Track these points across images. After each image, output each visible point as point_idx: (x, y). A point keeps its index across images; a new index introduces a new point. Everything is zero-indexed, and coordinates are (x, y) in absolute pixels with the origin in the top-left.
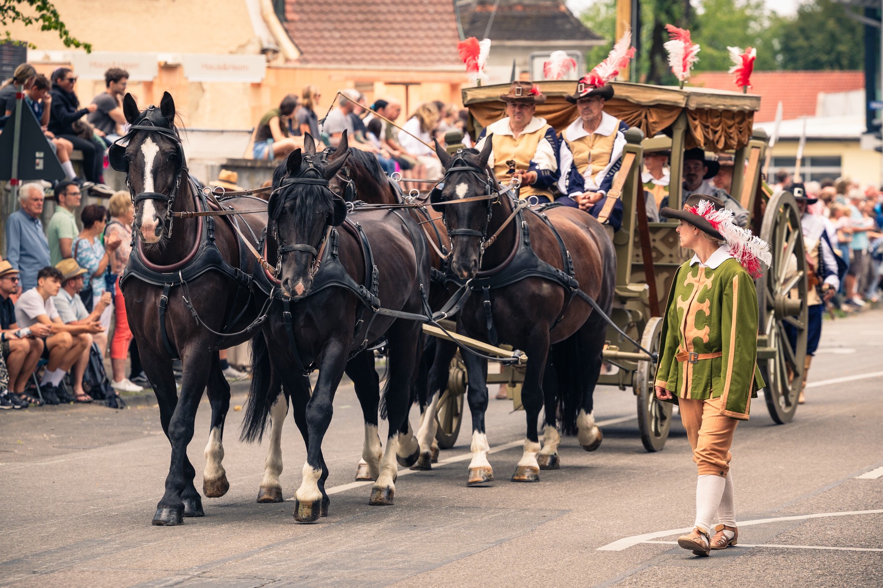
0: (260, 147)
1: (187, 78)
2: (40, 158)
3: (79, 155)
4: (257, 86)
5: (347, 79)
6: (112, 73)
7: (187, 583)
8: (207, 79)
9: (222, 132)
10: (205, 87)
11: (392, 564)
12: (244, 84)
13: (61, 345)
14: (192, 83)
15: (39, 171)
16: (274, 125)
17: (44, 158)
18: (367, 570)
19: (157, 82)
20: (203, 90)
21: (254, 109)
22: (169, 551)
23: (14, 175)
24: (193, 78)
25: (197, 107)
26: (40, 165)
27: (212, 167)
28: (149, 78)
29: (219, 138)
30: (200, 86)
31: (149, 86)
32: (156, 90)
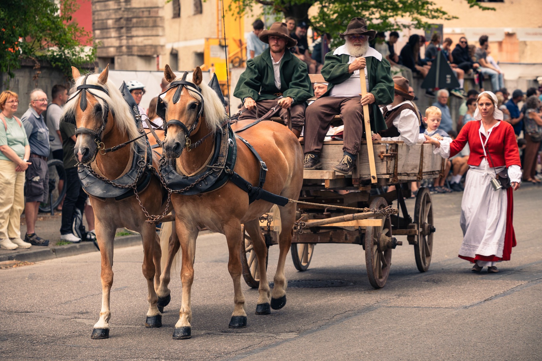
1: (518, 40)
2: (449, 78)
6: (483, 38)
8: (528, 39)
9: (534, 64)
10: (528, 43)
13: (458, 163)
14: (521, 42)
15: (449, 84)
17: (451, 78)
19: (504, 41)
20: (526, 45)
23: (437, 86)
24: (521, 40)
25: (523, 52)
26: (449, 81)
27: (530, 81)
28: (500, 39)
29: (532, 68)
30: (525, 43)
31: (500, 43)
32: (504, 46)
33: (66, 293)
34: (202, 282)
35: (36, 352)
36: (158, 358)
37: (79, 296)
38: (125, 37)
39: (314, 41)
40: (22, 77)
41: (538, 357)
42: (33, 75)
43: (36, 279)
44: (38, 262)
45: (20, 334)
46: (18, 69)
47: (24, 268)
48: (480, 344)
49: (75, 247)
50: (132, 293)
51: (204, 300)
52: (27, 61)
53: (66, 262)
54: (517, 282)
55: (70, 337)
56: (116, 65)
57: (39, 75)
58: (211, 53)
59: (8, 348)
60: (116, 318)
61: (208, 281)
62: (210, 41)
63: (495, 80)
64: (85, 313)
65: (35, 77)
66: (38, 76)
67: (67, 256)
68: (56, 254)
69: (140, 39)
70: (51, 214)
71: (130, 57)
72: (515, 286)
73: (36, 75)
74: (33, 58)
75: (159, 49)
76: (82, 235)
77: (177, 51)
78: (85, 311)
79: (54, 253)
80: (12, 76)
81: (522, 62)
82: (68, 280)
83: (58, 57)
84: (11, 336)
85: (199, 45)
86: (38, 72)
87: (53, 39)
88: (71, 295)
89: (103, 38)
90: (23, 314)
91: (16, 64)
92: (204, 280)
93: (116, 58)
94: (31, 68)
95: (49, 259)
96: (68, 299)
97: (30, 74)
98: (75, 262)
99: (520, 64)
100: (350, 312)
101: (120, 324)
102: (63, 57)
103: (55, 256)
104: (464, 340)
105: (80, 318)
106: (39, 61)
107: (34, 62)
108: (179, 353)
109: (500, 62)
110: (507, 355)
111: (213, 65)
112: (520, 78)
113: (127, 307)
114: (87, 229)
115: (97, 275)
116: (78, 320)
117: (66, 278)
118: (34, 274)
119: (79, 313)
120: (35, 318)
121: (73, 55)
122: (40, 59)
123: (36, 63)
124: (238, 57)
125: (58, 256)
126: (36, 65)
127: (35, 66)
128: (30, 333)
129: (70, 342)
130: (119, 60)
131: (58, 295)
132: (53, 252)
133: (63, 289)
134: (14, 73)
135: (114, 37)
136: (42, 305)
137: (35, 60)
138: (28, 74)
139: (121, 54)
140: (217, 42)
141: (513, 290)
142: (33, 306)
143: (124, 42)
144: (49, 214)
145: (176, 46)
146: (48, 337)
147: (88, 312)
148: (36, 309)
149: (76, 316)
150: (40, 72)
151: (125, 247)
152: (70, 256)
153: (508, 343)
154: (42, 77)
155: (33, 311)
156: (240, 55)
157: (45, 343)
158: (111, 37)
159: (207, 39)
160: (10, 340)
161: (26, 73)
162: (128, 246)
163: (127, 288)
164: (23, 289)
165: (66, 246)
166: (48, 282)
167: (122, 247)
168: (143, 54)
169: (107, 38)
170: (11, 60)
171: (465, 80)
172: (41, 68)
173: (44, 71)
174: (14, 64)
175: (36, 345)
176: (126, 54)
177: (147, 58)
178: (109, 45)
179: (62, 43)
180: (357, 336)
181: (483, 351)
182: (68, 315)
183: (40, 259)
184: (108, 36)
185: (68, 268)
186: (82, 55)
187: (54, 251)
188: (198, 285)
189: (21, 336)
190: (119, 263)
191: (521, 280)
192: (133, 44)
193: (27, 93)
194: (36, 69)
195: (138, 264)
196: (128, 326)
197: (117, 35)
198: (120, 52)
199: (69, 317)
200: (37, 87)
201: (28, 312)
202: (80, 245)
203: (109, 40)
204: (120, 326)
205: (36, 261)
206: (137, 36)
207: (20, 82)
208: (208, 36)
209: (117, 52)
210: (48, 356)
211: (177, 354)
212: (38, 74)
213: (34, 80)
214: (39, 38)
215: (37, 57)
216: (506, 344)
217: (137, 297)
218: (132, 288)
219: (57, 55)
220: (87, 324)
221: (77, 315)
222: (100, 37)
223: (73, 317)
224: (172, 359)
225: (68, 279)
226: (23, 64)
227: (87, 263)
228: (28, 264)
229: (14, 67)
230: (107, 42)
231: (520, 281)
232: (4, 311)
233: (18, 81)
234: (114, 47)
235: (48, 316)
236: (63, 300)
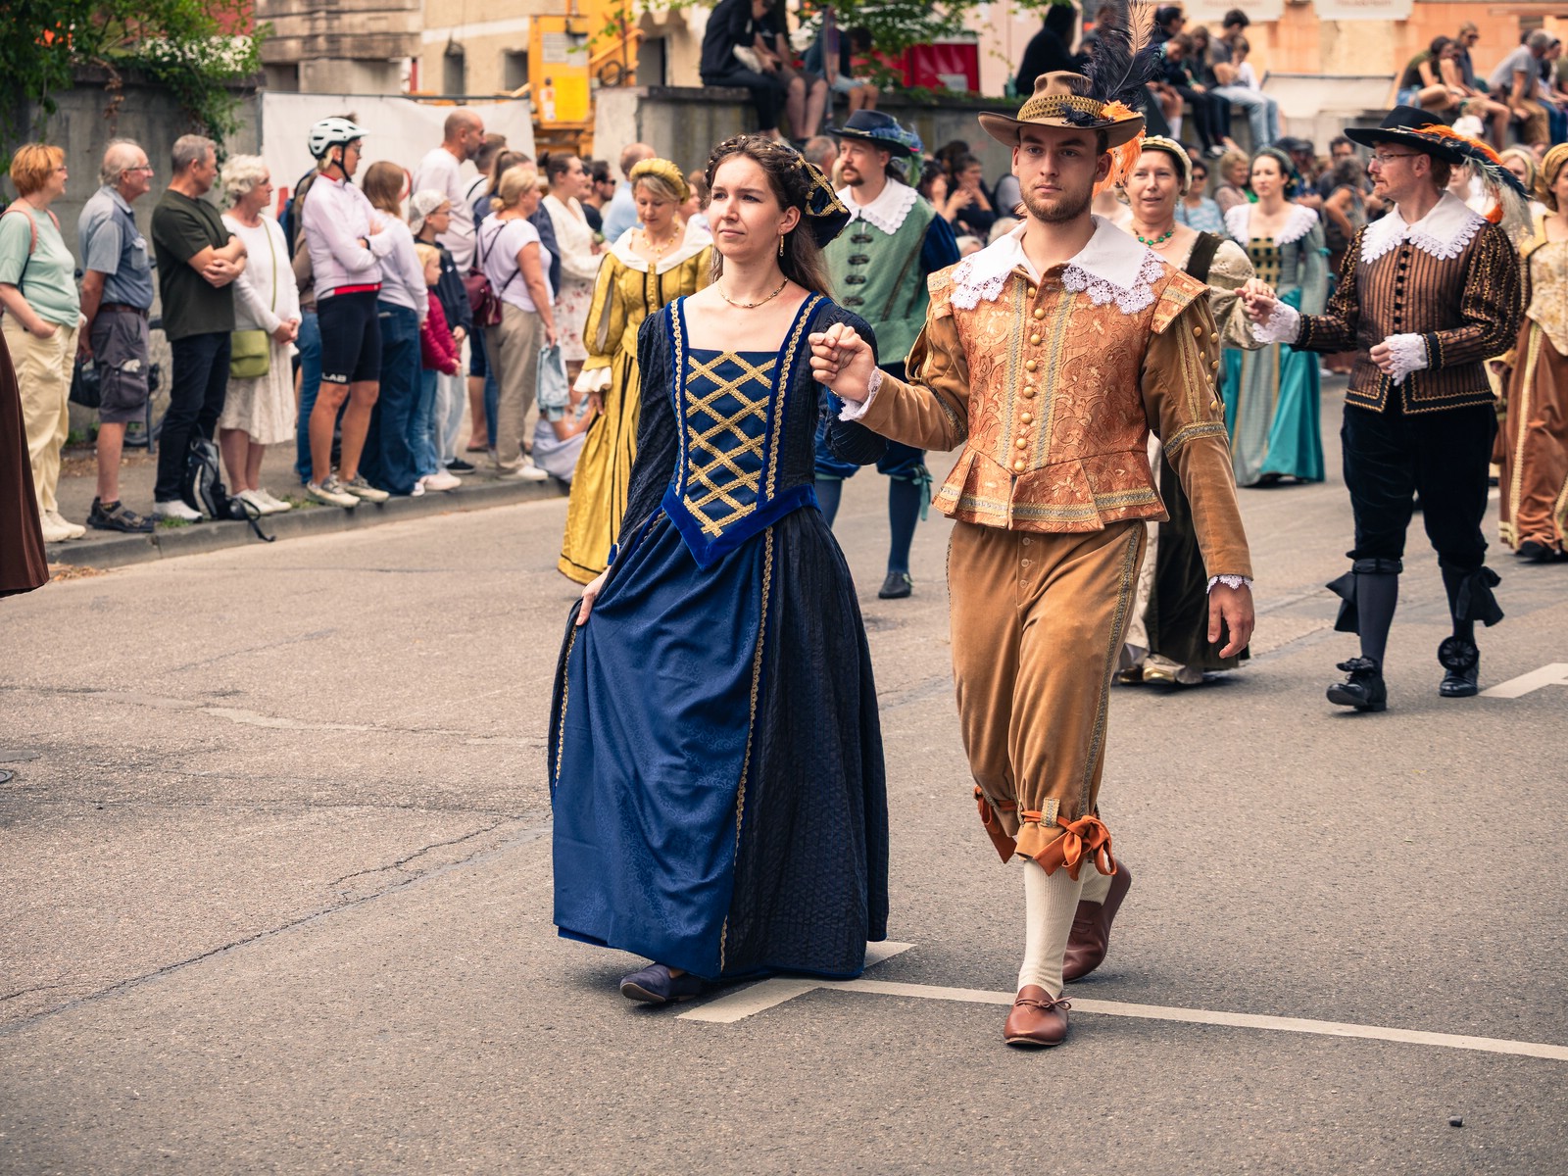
0: (1404, 95)
1: (1317, 17)
3: (1188, 109)
4: (1402, 24)
5: (1511, 13)
7: (1301, 604)
8: (1344, 16)
9: (1358, 78)
10: (1341, 26)
11: (1548, 584)
12: (1387, 21)
14: (1326, 22)
16: (1425, 69)
18: (1517, 590)
19: (1282, 21)
20: (1338, 30)
21: (1400, 51)
22: (1282, 567)
24: (1326, 16)
25: (1330, 49)
27: (1345, 121)
28: (1272, 17)
29: (1353, 87)
30: (1335, 26)
31: (1273, 26)
32: (1282, 32)
33: (184, 644)
34: (522, 619)
35: (111, 788)
36: (409, 806)
37: (216, 651)
38: (322, 14)
39: (802, 19)
40: (78, 109)
41: (1363, 810)
42: (104, 106)
43: (110, 610)
44: (115, 569)
45: (71, 745)
46: (66, 90)
47: (80, 581)
48: (1216, 775)
49: (207, 532)
50: (347, 646)
51: (526, 663)
52: (90, 71)
53: (185, 568)
54: (1311, 622)
55: (194, 752)
56: (303, 84)
57: (119, 106)
58: (545, 52)
59: (39, 779)
60: (306, 707)
61: (535, 616)
62: (543, 21)
63: (1259, 118)
64: (230, 694)
65: (110, 111)
66: (116, 109)
67: (187, 554)
68: (160, 549)
69: (359, 18)
70: (149, 451)
71: (336, 63)
72: (1305, 633)
73: (113, 106)
74: (105, 64)
75: (405, 43)
76: (218, 507)
77: (460, 46)
78: (230, 689)
79: (155, 547)
80: (50, 108)
81: (1328, 72)
82: (191, 613)
83: (166, 59)
84: (48, 749)
85: (514, 31)
86: (117, 98)
87: (154, 15)
88: (196, 650)
89: (274, 16)
90: (79, 694)
91: (62, 77)
92: (525, 613)
93: (302, 65)
94: (100, 86)
95: (142, 561)
96: (188, 660)
97: (98, 104)
98: (207, 569)
99: (1322, 78)
100: (890, 695)
101: (317, 721)
102: (180, 59)
103: (158, 554)
104: (1177, 765)
105: (218, 706)
106: (120, 70)
107: (105, 71)
108: (463, 793)
109: (1272, 73)
110: (1285, 803)
111: (548, 83)
112: (1322, 112)
113: (336, 679)
114: (229, 492)
115: (260, 601)
116: (213, 711)
117: (183, 607)
118: (105, 597)
119: (215, 694)
120: (108, 704)
121: (203, 54)
122: (121, 65)
123: (111, 76)
124: (615, 62)
125: (165, 553)
126: (111, 80)
127: (108, 83)
128: (96, 741)
129: (193, 767)
130: (310, 71)
131: (164, 651)
132: (154, 543)
133: (177, 635)
134: (55, 100)
135: (299, 14)
136: (124, 673)
137: (109, 67)
138: (91, 102)
139: (314, 55)
140: (559, 25)
141: (1300, 642)
142: (102, 677)
143: (322, 26)
144: (143, 451)
145: (458, 35)
146: (138, 751)
147: (238, 692)
148: (111, 684)
149: (208, 700)
150: (122, 98)
151: (331, 532)
152: (194, 553)
153: (1288, 774)
154: (127, 111)
155: (103, 687)
156: (620, 58)
157: (132, 767)
158: (290, 15)
159: (536, 17)
160: (44, 758)
161: (89, 100)
162: (338, 531)
163: (334, 634)
164: (79, 633)
165: (184, 531)
166: (141, 617)
167: (325, 532)
168: (365, 55)
169: (283, 15)
170: (49, 68)
171: (1185, 117)
172: (125, 89)
173: (132, 94)
174: (57, 76)
175: (110, 772)
176: (325, 57)
177: (378, 62)
178: (287, 33)
179: (178, 27)
180: (907, 755)
181: (1226, 794)
182: (189, 699)
183: (120, 560)
184: (285, 11)
185: (189, 583)
186: (227, 56)
187: (156, 541)
188: (511, 627)
189: (74, 750)
190: (316, 572)
191: (1322, 618)
192: (342, 32)
193: (88, 151)
194: (111, 91)
195: (362, 573)
196: (336, 726)
197: (304, 9)
198: (312, 50)
199: (190, 703)
200: (113, 135)
201: (89, 690)
202: (219, 528)
203: (287, 20)
204: (317, 726)
205: (111, 566)
206: (352, 11)
207: (72, 122)
208: (538, 11)
209: (304, 50)
210: (138, 799)
211: (457, 795)
212: (117, 102)
213: (107, 118)
214: (119, 12)
215: (114, 62)
216: (1282, 775)
217: (360, 655)
218: (348, 634)
219: (164, 55)
220: (236, 721)
221: (210, 699)
222: (266, 14)
223: (201, 704)
224: (445, 807)
225: (188, 609)
226: (80, 78)
227: (236, 572)
228: (91, 574)
229: (59, 86)
230: (283, 26)
231: (1319, 621)
232: (32, 688)
233: (67, 120)
234: (297, 37)
235: (139, 702)
236: (177, 662)
